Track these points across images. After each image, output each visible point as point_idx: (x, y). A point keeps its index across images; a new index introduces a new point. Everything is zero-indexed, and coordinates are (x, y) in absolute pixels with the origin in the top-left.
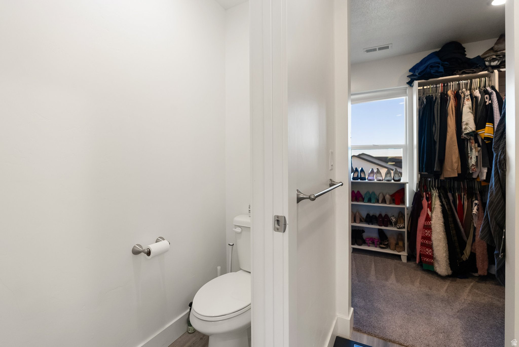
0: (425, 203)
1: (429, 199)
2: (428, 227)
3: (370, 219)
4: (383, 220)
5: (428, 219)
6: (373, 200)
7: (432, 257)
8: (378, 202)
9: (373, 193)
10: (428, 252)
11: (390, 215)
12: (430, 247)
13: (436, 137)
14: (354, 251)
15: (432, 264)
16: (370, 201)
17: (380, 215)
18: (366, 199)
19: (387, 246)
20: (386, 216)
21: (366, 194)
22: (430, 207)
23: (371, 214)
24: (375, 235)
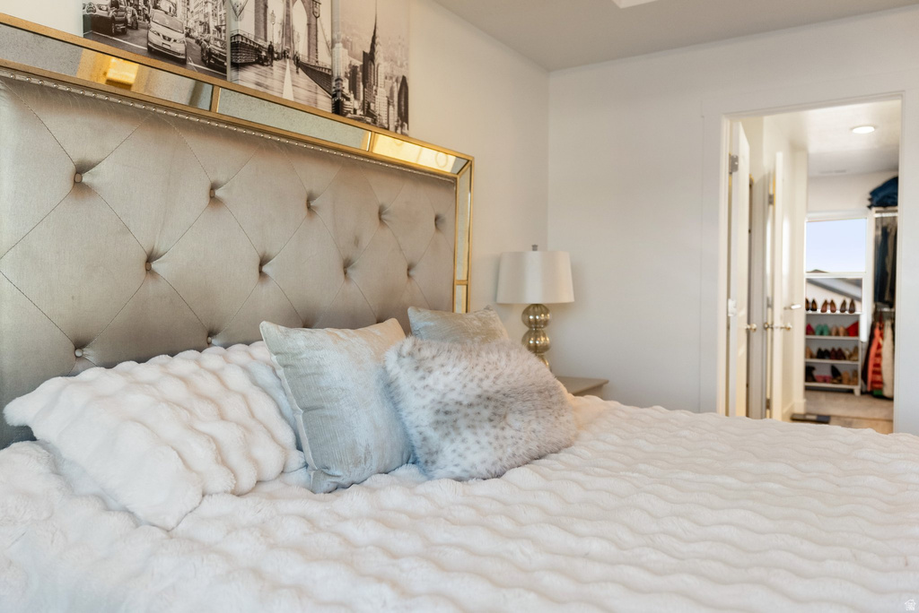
0: (877, 332)
1: (881, 328)
2: (879, 355)
3: (822, 354)
4: (838, 354)
5: (879, 347)
6: (825, 332)
7: (881, 382)
8: (830, 334)
9: (826, 326)
10: (878, 378)
11: (843, 349)
12: (879, 373)
13: (889, 269)
14: (807, 389)
15: (881, 389)
16: (822, 334)
17: (833, 350)
18: (818, 332)
19: (840, 382)
20: (840, 350)
21: (817, 327)
22: (882, 336)
23: (823, 349)
24: (828, 373)
